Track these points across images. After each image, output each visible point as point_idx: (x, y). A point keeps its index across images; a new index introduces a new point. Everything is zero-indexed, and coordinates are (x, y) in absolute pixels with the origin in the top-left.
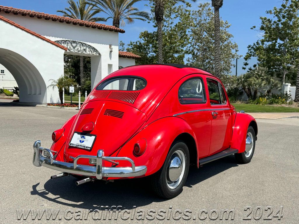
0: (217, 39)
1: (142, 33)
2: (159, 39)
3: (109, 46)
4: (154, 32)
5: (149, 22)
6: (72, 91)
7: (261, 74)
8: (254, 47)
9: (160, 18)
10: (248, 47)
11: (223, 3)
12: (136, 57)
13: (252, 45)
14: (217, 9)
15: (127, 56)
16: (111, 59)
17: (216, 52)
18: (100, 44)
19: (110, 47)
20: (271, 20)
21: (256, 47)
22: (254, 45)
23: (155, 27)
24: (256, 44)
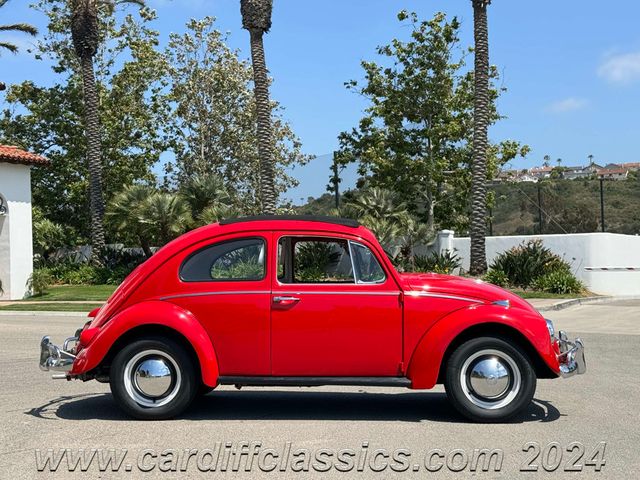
0: (263, 115)
1: (16, 88)
2: (90, 107)
4: (57, 87)
5: (38, 57)
7: (386, 207)
8: (356, 138)
9: (89, 50)
10: (339, 138)
11: (272, 20)
12: (35, 160)
13: (350, 132)
14: (256, 38)
15: (8, 157)
20: (392, 71)
21: (360, 137)
22: (355, 133)
23: (59, 70)
24: (359, 130)
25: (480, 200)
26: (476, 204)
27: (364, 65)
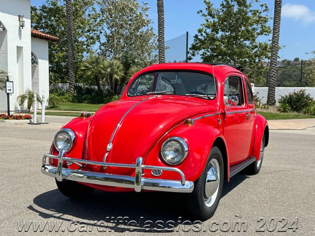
2: (69, 14)
3: (18, 17)
6: (10, 90)
15: (40, 35)
16: (20, 39)
17: (161, 41)
18: (6, 13)
19: (19, 19)
25: (275, 69)
26: (272, 71)
27: (205, 2)
